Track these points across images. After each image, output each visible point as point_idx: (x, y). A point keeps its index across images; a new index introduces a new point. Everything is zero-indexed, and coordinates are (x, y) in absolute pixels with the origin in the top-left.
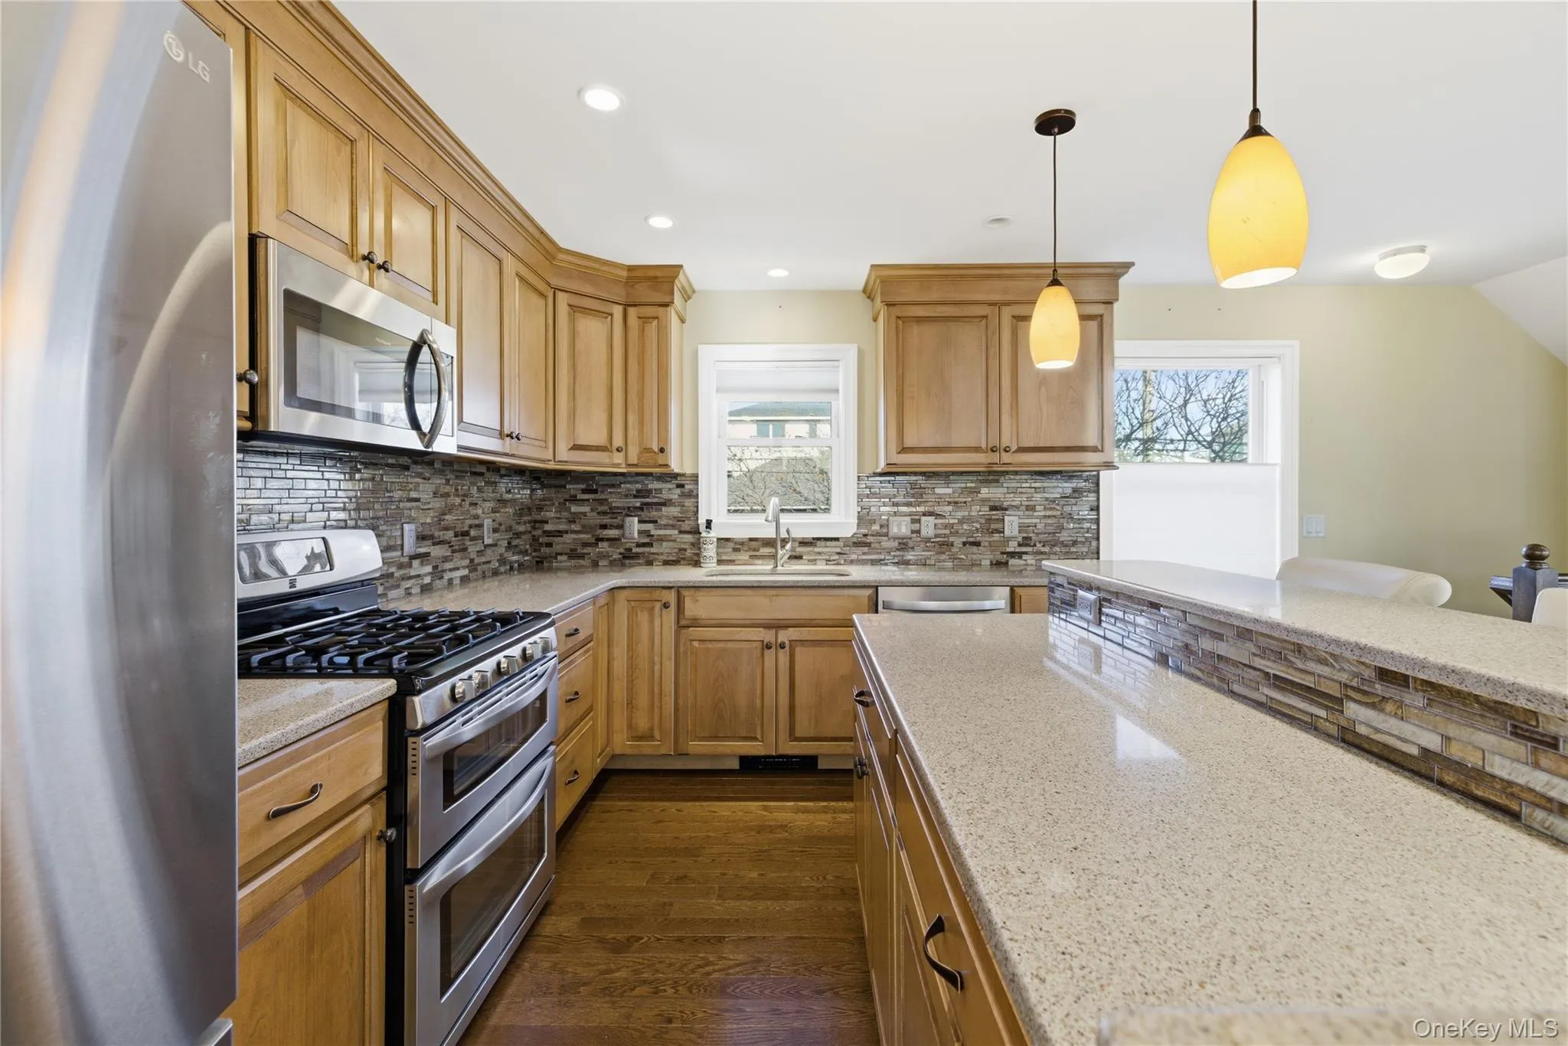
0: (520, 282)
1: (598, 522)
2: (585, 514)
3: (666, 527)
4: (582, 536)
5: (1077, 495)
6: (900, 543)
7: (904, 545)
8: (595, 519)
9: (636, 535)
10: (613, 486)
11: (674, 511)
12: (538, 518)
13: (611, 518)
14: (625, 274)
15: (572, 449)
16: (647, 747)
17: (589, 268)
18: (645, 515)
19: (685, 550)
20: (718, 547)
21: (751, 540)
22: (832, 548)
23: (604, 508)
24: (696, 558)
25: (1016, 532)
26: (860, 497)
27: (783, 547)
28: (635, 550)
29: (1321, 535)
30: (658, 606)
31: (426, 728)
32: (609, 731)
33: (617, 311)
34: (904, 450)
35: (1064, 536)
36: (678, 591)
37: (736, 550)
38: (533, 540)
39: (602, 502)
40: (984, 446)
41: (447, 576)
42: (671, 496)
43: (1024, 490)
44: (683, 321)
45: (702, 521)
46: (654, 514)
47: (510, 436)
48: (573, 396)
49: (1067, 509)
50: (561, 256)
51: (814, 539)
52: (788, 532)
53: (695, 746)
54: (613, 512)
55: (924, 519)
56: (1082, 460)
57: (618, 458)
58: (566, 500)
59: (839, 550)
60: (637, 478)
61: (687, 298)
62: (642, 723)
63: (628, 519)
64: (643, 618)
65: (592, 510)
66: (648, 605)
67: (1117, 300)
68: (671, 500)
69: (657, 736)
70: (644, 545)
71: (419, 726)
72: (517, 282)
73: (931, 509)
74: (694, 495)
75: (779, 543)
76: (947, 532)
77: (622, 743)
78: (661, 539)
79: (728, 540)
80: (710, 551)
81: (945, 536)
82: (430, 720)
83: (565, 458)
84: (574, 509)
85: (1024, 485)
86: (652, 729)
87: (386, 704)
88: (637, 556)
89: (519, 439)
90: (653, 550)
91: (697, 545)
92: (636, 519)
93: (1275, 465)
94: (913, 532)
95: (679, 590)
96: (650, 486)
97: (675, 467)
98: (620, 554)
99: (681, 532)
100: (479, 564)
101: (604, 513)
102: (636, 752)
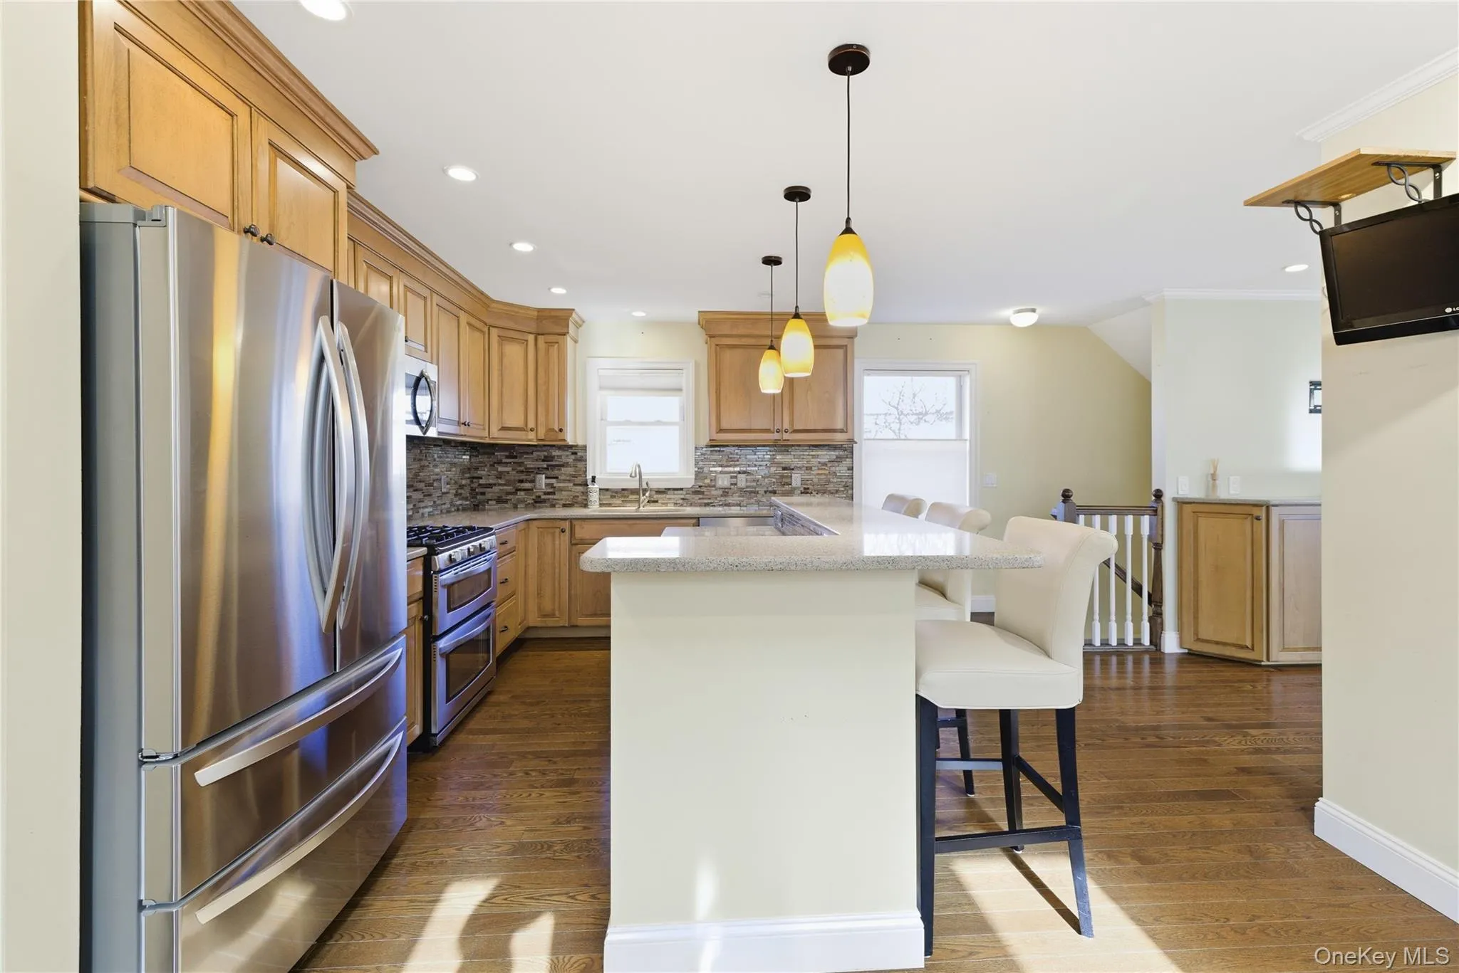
0: (470, 328)
1: (517, 478)
2: (508, 472)
3: (565, 481)
4: (505, 487)
5: (838, 460)
6: (723, 492)
7: (726, 492)
8: (514, 475)
9: (544, 487)
10: (527, 453)
11: (570, 470)
12: (475, 475)
13: (527, 475)
14: (536, 313)
15: (500, 430)
16: (551, 622)
17: (512, 311)
18: (550, 473)
19: (578, 496)
20: (600, 494)
21: (623, 490)
22: (680, 495)
23: (522, 468)
24: (585, 503)
25: (799, 485)
26: (697, 462)
27: (644, 495)
28: (543, 497)
29: (995, 486)
30: (558, 531)
31: (441, 571)
32: (526, 611)
33: (531, 338)
34: (721, 431)
35: (831, 487)
36: (571, 522)
37: (612, 497)
38: (471, 490)
39: (520, 464)
40: (772, 429)
41: (421, 511)
42: (568, 460)
43: (805, 457)
44: (576, 342)
45: (589, 477)
46: (556, 472)
47: (464, 424)
48: (501, 395)
49: (833, 469)
50: (494, 305)
51: (666, 489)
52: (647, 484)
53: (582, 621)
54: (528, 471)
55: (739, 476)
56: (834, 438)
57: (532, 435)
58: (495, 463)
59: (682, 497)
60: (544, 448)
61: (578, 326)
62: (548, 606)
63: (538, 476)
64: (548, 539)
65: (513, 470)
66: (550, 530)
67: (856, 336)
68: (568, 463)
69: (557, 615)
70: (549, 493)
71: (437, 570)
72: (467, 328)
73: (744, 469)
74: (583, 460)
75: (641, 492)
76: (755, 484)
77: (534, 620)
78: (561, 490)
79: (607, 490)
80: (594, 497)
81: (753, 487)
82: (443, 567)
83: (496, 435)
84: (500, 469)
85: (804, 453)
86: (554, 610)
87: (423, 558)
88: (544, 501)
89: (469, 425)
90: (555, 497)
91: (586, 493)
92: (544, 476)
93: (966, 440)
94: (732, 484)
95: (571, 520)
96: (554, 453)
97: (570, 441)
98: (533, 499)
99: (575, 485)
100: (439, 505)
101: (522, 472)
102: (543, 625)
